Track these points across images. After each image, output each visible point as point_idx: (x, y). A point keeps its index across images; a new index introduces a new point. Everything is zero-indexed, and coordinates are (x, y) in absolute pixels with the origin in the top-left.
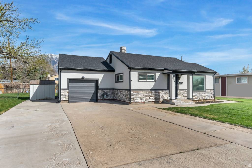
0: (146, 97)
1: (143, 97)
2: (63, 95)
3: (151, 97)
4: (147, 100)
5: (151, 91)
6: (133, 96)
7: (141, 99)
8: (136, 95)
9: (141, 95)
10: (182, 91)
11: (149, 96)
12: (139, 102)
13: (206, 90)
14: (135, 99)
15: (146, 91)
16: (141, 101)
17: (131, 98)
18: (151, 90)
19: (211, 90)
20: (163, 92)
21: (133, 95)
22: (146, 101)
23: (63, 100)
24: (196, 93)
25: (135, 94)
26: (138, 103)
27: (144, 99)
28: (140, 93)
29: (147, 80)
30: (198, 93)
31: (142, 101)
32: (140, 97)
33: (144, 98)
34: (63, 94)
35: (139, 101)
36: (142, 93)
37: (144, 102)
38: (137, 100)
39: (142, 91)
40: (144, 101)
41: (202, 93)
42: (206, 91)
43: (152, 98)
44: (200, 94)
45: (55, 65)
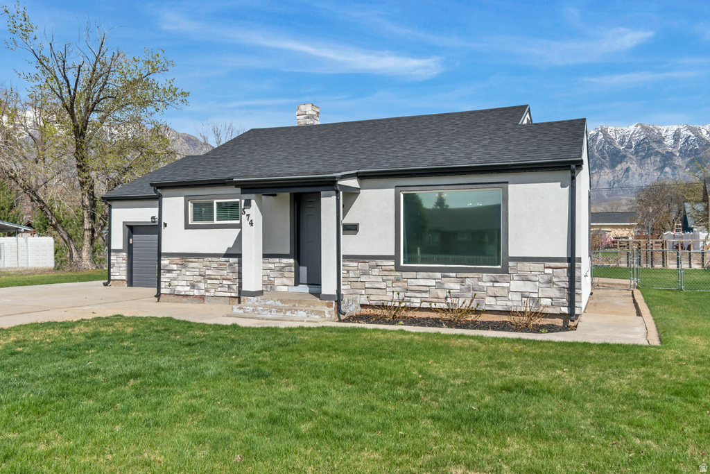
0: (209, 281)
1: (200, 278)
2: (116, 265)
3: (225, 282)
4: (213, 291)
5: (227, 259)
6: (168, 275)
7: (193, 286)
8: (178, 272)
9: (192, 273)
10: (355, 264)
11: (219, 277)
12: (187, 296)
13: (511, 264)
14: (175, 283)
15: (210, 259)
16: (192, 293)
17: (162, 280)
18: (226, 255)
19: (547, 264)
20: (272, 266)
21: (170, 271)
22: (207, 294)
23: (116, 278)
24: (438, 275)
25: (175, 267)
26: (185, 299)
27: (202, 286)
28: (191, 265)
29: (216, 222)
30: (454, 275)
31: (196, 292)
32: (191, 278)
33: (200, 282)
34: (114, 264)
35: (187, 293)
36: (196, 265)
37: (202, 297)
38: (179, 288)
39: (196, 260)
40: (202, 292)
41: (480, 279)
42: (505, 271)
43: (229, 287)
44: (468, 282)
45: (619, 167)
